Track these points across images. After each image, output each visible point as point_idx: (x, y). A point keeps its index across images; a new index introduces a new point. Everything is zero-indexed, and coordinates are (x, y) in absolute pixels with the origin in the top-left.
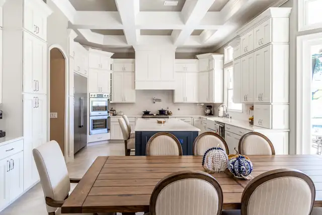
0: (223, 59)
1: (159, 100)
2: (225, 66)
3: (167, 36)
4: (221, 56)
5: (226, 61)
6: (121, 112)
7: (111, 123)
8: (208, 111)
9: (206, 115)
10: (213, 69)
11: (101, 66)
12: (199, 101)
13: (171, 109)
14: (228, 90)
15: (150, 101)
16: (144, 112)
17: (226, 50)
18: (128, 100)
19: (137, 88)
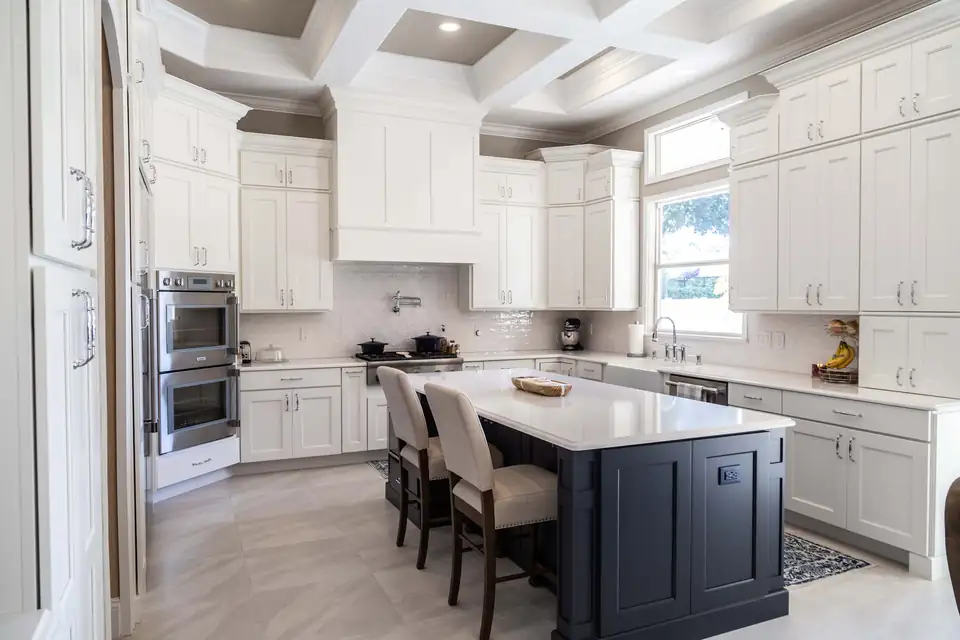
0: (641, 167)
1: (414, 302)
2: (645, 190)
3: (460, 67)
4: (633, 156)
5: (650, 176)
6: (271, 349)
7: (243, 396)
8: (572, 338)
9: (565, 348)
10: (608, 198)
11: (199, 154)
12: (547, 302)
13: (454, 332)
14: (656, 267)
15: (383, 306)
16: (363, 346)
17: (650, 136)
18: (301, 304)
19: (345, 254)
